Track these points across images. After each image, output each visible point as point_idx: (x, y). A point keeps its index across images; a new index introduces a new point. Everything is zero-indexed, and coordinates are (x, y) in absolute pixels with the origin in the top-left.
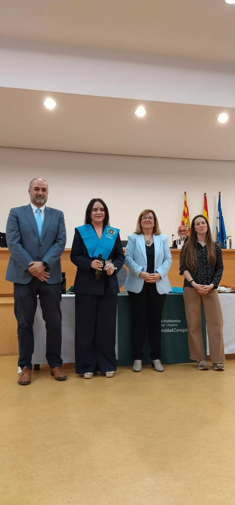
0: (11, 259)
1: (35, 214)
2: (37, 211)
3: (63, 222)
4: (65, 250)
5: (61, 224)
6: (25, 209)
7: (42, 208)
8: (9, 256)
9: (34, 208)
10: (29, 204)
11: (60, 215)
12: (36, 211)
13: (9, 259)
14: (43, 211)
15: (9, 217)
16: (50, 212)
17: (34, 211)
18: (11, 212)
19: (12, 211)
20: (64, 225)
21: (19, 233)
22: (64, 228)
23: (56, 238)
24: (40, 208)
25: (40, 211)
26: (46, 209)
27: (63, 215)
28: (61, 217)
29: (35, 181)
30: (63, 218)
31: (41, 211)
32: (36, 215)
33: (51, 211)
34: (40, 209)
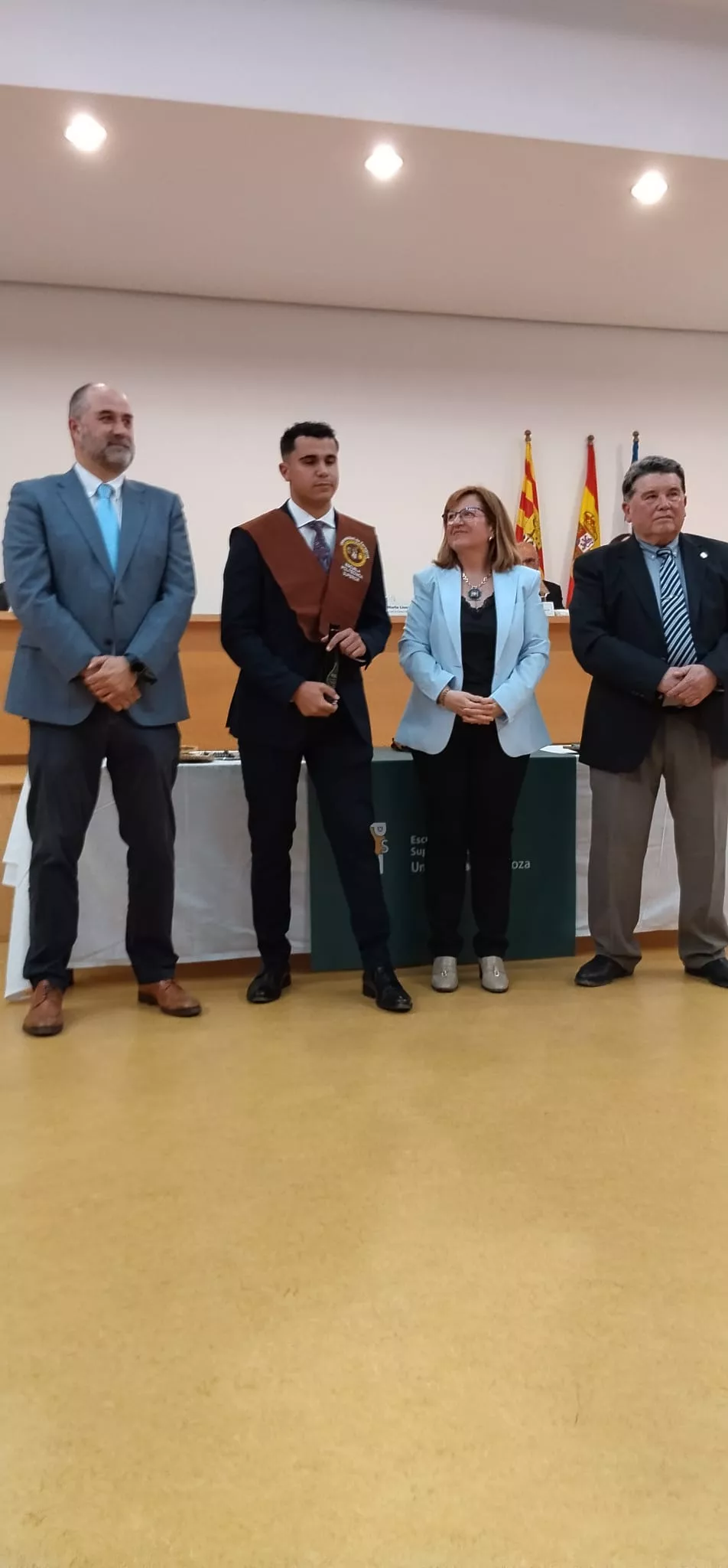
0: (22, 647)
1: (92, 501)
2: (100, 491)
3: (182, 529)
4: (192, 619)
5: (176, 536)
6: (60, 486)
7: (116, 484)
8: (14, 638)
9: (90, 482)
10: (70, 469)
11: (173, 506)
12: (97, 494)
13: (15, 645)
14: (118, 494)
15: (10, 512)
16: (138, 497)
17: (90, 493)
18: (14, 493)
19: (18, 490)
20: (185, 537)
21: (44, 564)
22: (187, 547)
23: (164, 579)
24: (109, 483)
25: (109, 491)
26: (124, 486)
27: (181, 507)
28: (175, 514)
29: (89, 394)
30: (180, 515)
31: (113, 492)
32: (97, 505)
33: (144, 492)
34: (107, 485)
